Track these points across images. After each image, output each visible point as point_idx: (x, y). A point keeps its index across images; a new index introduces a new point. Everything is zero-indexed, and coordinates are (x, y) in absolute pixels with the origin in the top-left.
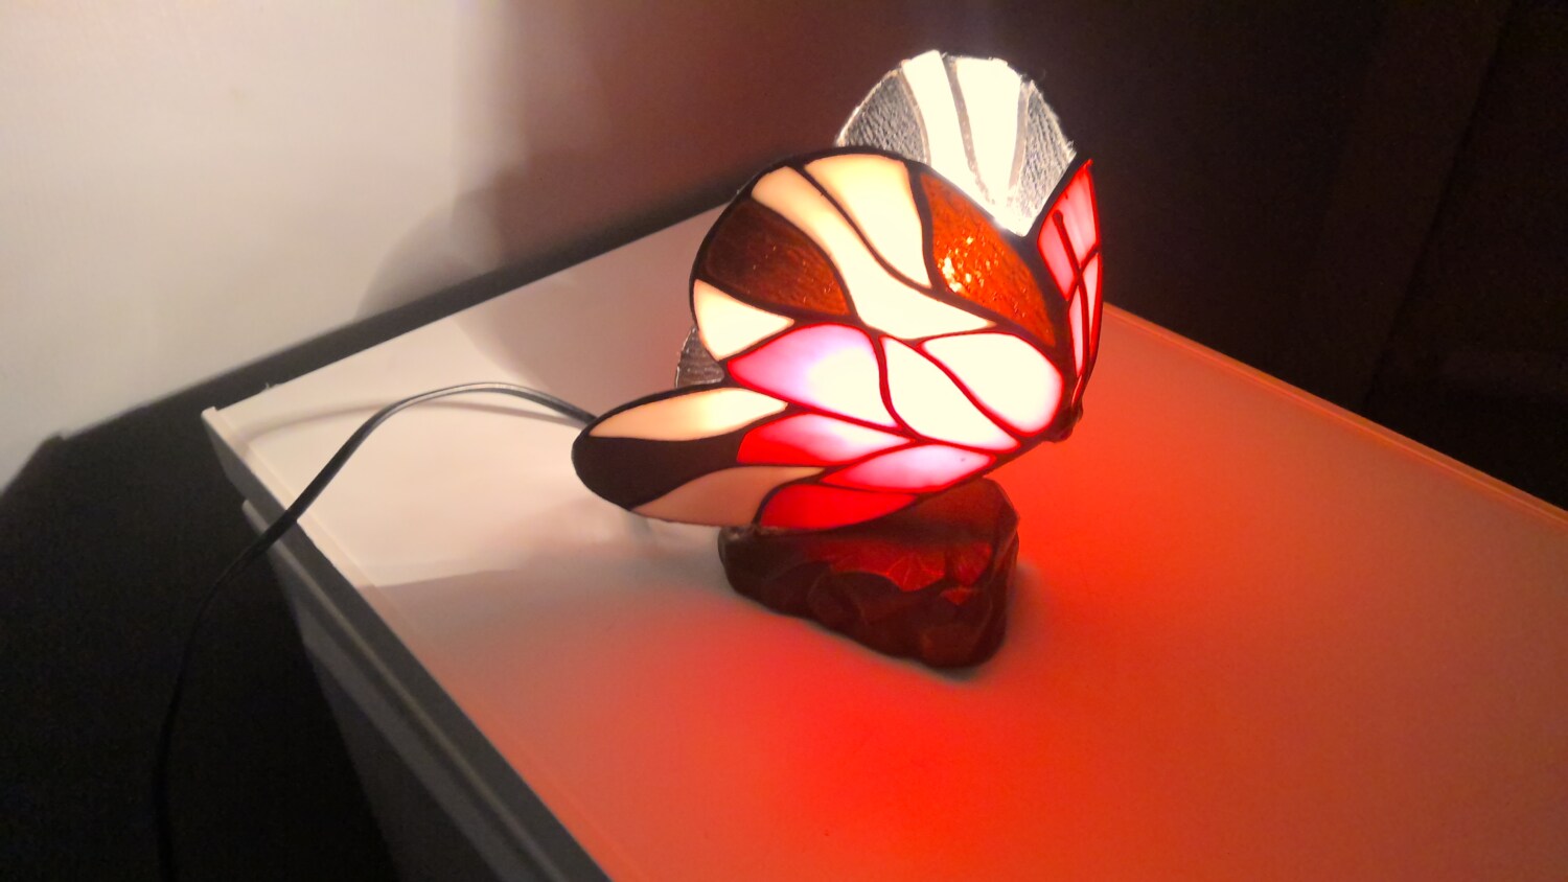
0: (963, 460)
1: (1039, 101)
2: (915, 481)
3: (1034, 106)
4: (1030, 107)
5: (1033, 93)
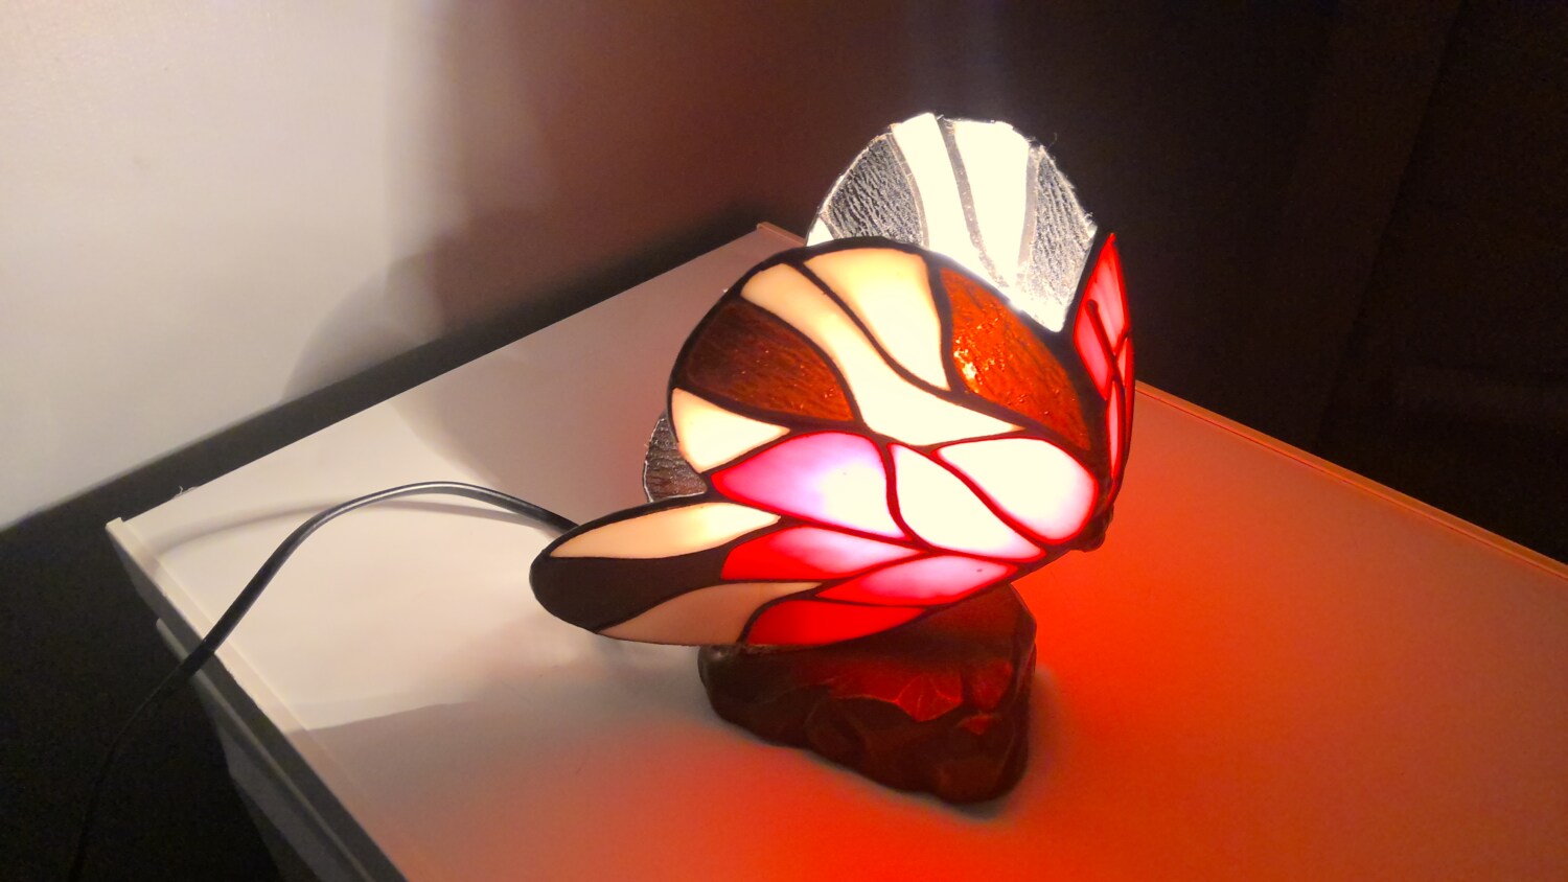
1: (1051, 168)
2: (924, 591)
3: (1045, 174)
4: (1040, 175)
5: (1044, 159)
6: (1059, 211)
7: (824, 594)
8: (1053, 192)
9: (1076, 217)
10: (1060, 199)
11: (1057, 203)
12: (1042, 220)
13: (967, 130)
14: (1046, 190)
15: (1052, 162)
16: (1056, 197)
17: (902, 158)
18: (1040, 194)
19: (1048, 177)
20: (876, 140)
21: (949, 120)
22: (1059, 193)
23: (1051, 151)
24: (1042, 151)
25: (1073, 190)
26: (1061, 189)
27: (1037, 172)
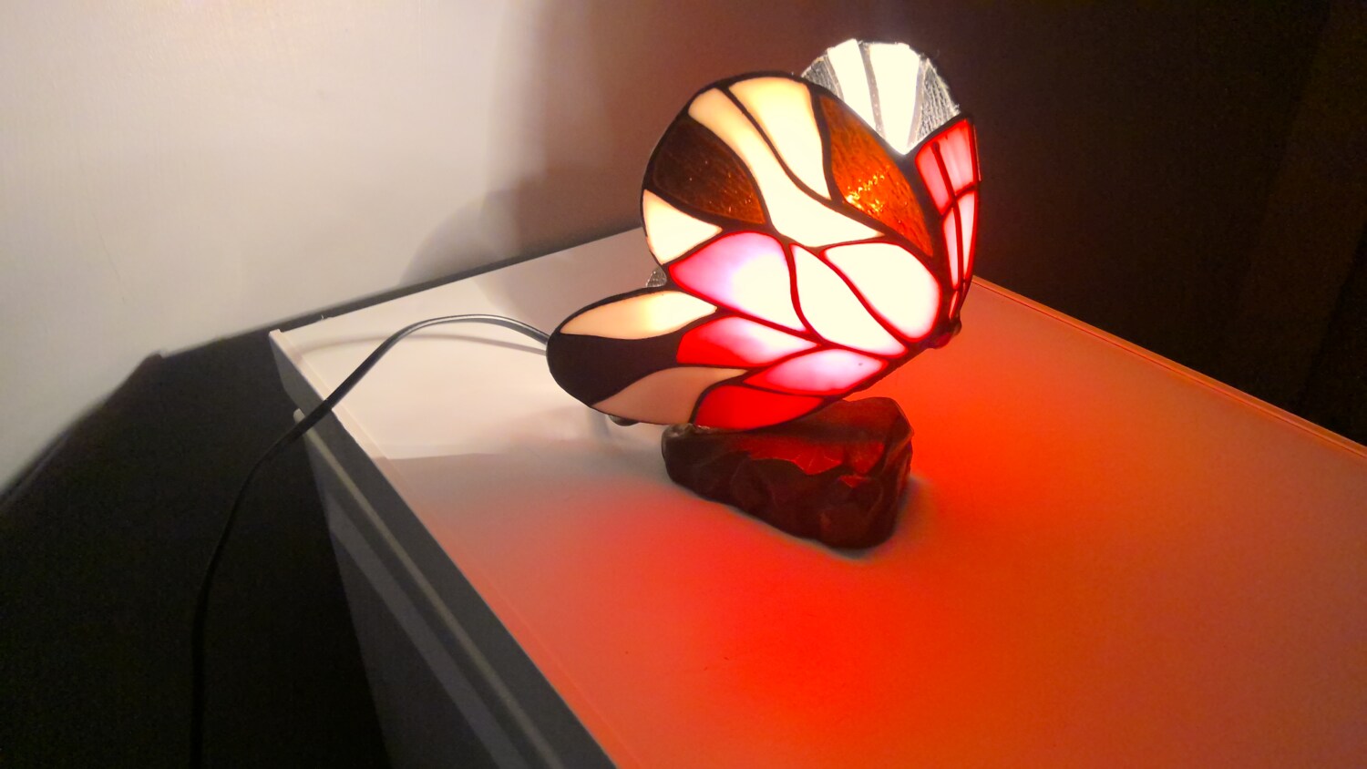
0: (860, 364)
1: (933, 74)
2: (821, 385)
3: (929, 78)
4: (926, 79)
5: (929, 69)
6: (937, 105)
7: (748, 381)
8: (934, 92)
9: (948, 109)
10: (938, 96)
11: (936, 100)
12: (926, 112)
13: (878, 50)
14: (929, 90)
15: (934, 71)
16: (935, 95)
17: (833, 72)
18: (925, 94)
19: (931, 82)
20: (816, 61)
21: (866, 44)
22: (938, 92)
23: (935, 63)
24: (928, 63)
25: (948, 90)
26: (939, 90)
27: (924, 78)
